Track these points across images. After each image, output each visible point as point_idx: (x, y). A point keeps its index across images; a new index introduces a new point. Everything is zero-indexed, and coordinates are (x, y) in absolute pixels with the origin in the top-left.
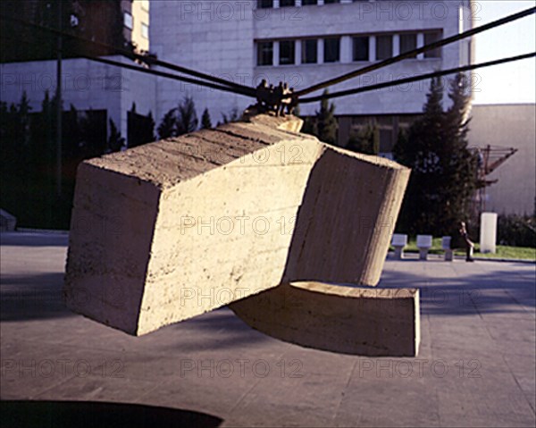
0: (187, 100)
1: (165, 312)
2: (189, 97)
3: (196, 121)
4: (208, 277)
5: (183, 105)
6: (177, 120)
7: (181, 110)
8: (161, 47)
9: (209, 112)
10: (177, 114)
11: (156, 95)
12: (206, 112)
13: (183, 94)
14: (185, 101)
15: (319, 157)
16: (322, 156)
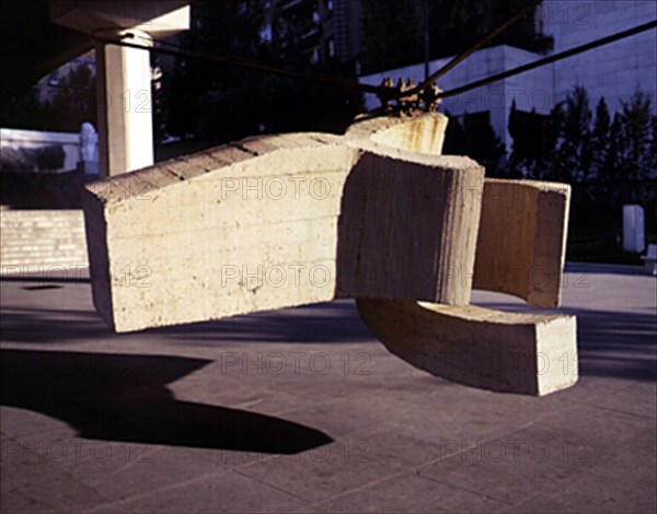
0: (578, 89)
1: (148, 314)
2: (580, 85)
3: (590, 115)
4: (203, 285)
5: (571, 95)
6: (566, 116)
7: (570, 101)
8: (557, 27)
9: (606, 101)
10: (565, 107)
11: (554, 87)
12: (602, 100)
13: (573, 83)
14: (573, 89)
15: (355, 162)
16: (359, 161)
